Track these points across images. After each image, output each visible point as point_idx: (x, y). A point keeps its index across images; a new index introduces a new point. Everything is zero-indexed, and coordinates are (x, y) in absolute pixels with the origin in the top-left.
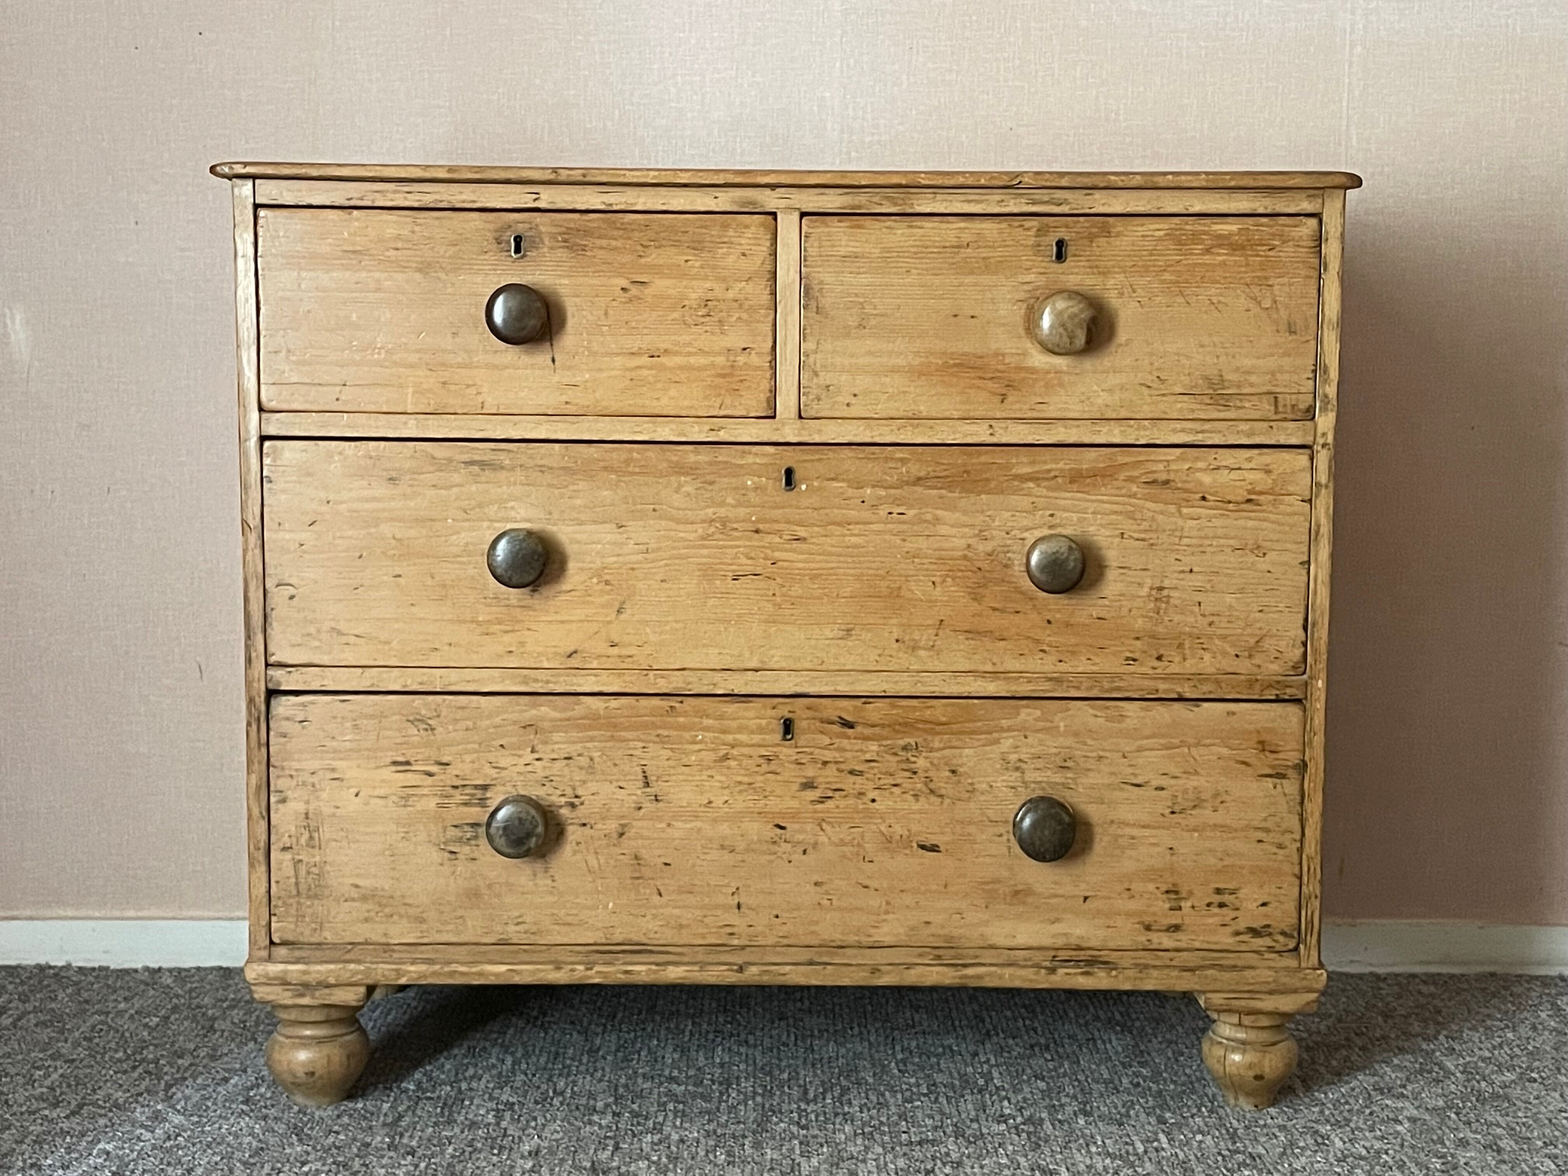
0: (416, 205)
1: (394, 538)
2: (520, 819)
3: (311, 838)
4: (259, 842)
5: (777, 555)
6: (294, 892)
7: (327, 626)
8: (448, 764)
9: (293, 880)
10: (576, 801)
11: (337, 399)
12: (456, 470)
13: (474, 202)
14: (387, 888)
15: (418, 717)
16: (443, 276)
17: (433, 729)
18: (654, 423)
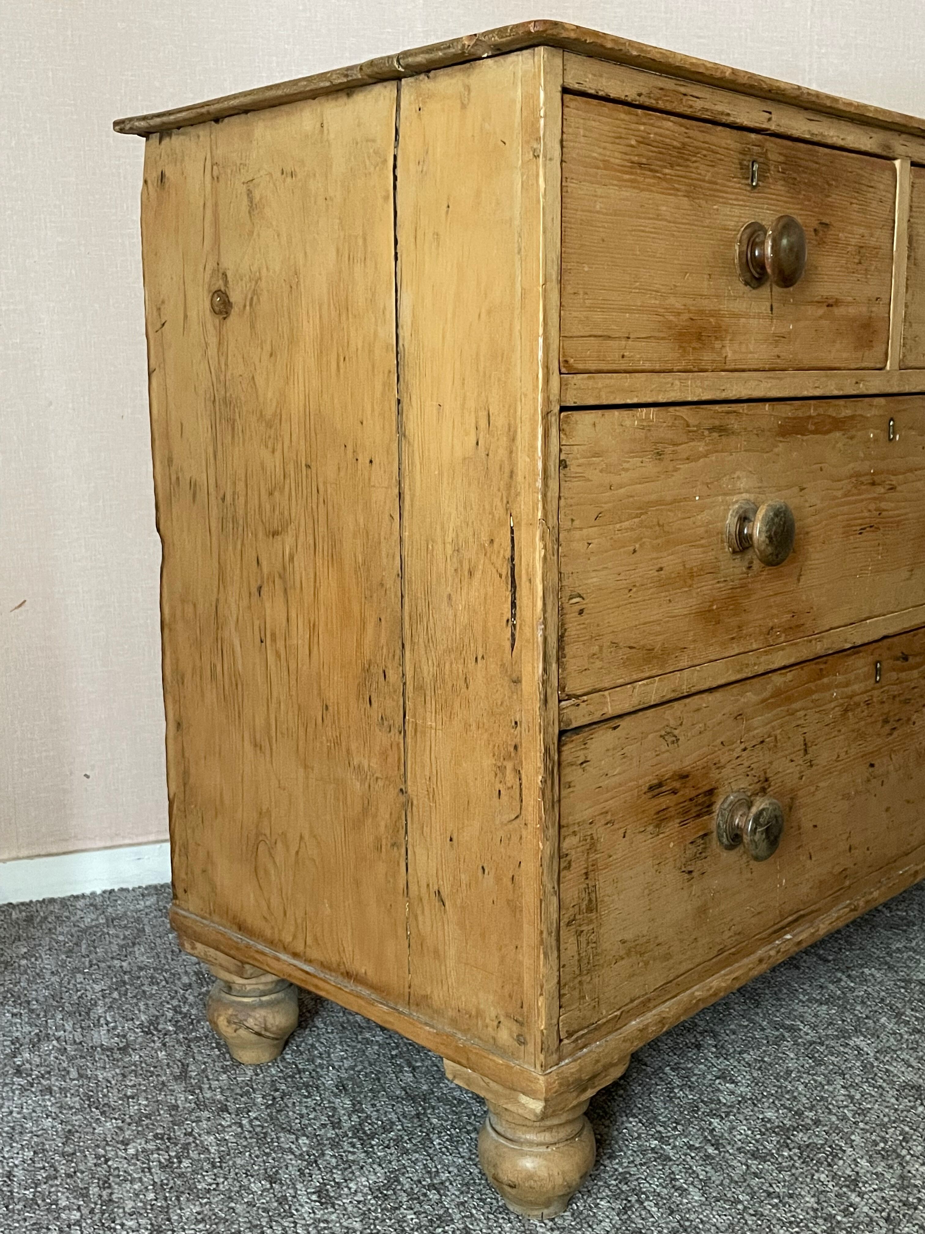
0: (688, 111)
1: (659, 525)
2: (776, 817)
3: (590, 901)
4: (552, 924)
5: (883, 505)
6: (577, 972)
7: (606, 641)
8: (687, 776)
9: (576, 958)
10: (766, 785)
11: (623, 356)
12: (703, 437)
13: (728, 115)
14: (645, 933)
15: (668, 730)
16: (703, 203)
17: (678, 740)
18: (827, 376)
